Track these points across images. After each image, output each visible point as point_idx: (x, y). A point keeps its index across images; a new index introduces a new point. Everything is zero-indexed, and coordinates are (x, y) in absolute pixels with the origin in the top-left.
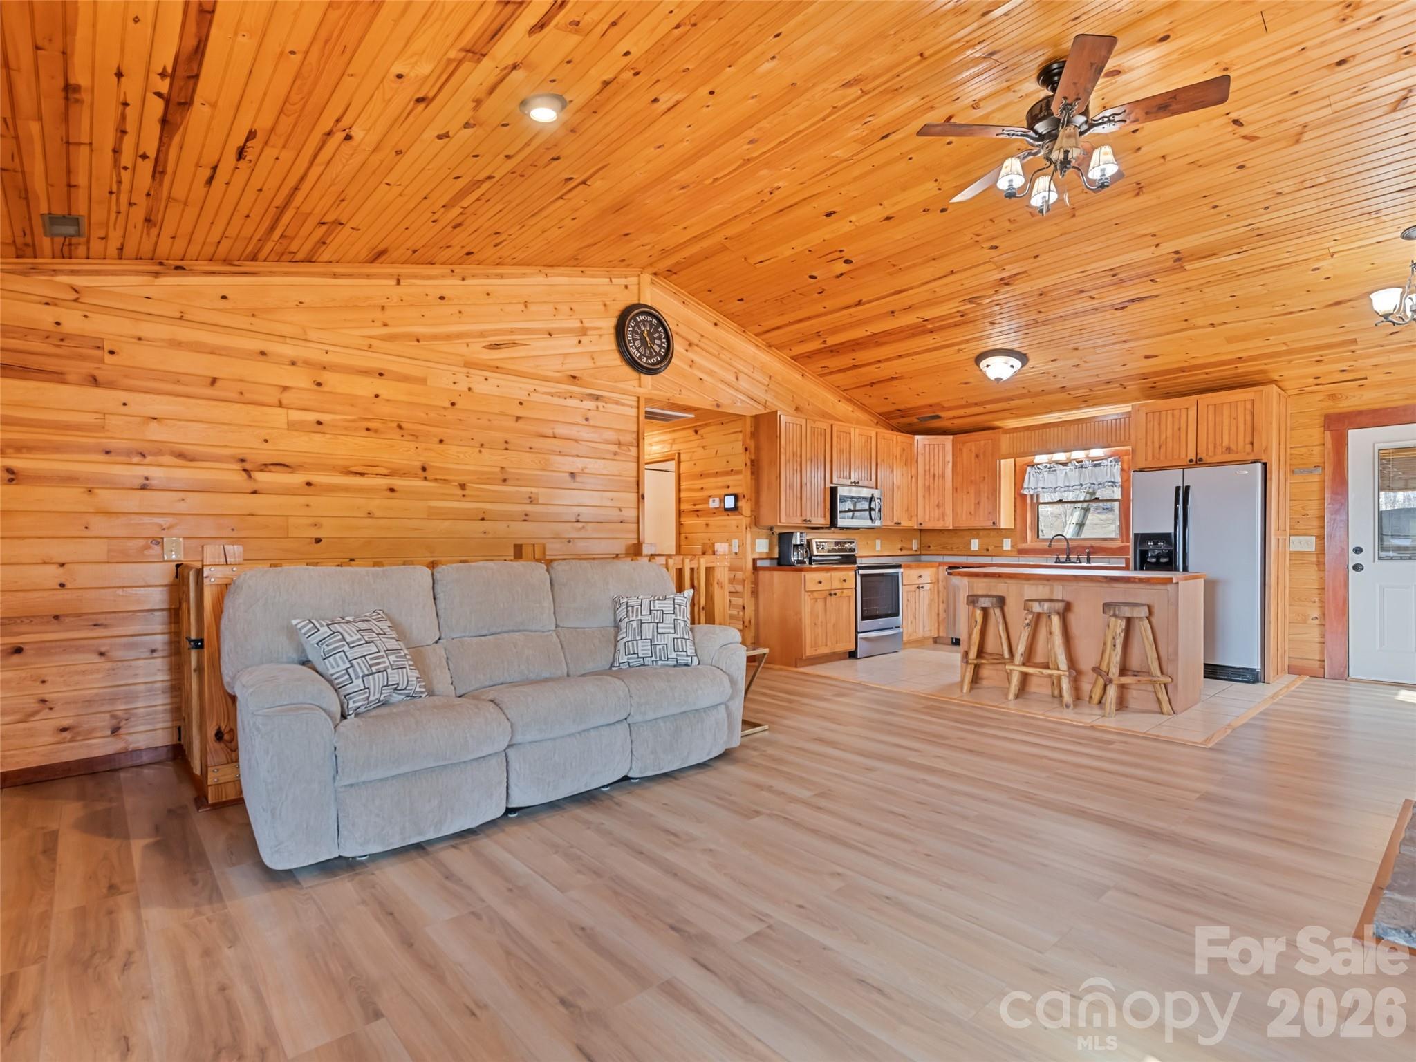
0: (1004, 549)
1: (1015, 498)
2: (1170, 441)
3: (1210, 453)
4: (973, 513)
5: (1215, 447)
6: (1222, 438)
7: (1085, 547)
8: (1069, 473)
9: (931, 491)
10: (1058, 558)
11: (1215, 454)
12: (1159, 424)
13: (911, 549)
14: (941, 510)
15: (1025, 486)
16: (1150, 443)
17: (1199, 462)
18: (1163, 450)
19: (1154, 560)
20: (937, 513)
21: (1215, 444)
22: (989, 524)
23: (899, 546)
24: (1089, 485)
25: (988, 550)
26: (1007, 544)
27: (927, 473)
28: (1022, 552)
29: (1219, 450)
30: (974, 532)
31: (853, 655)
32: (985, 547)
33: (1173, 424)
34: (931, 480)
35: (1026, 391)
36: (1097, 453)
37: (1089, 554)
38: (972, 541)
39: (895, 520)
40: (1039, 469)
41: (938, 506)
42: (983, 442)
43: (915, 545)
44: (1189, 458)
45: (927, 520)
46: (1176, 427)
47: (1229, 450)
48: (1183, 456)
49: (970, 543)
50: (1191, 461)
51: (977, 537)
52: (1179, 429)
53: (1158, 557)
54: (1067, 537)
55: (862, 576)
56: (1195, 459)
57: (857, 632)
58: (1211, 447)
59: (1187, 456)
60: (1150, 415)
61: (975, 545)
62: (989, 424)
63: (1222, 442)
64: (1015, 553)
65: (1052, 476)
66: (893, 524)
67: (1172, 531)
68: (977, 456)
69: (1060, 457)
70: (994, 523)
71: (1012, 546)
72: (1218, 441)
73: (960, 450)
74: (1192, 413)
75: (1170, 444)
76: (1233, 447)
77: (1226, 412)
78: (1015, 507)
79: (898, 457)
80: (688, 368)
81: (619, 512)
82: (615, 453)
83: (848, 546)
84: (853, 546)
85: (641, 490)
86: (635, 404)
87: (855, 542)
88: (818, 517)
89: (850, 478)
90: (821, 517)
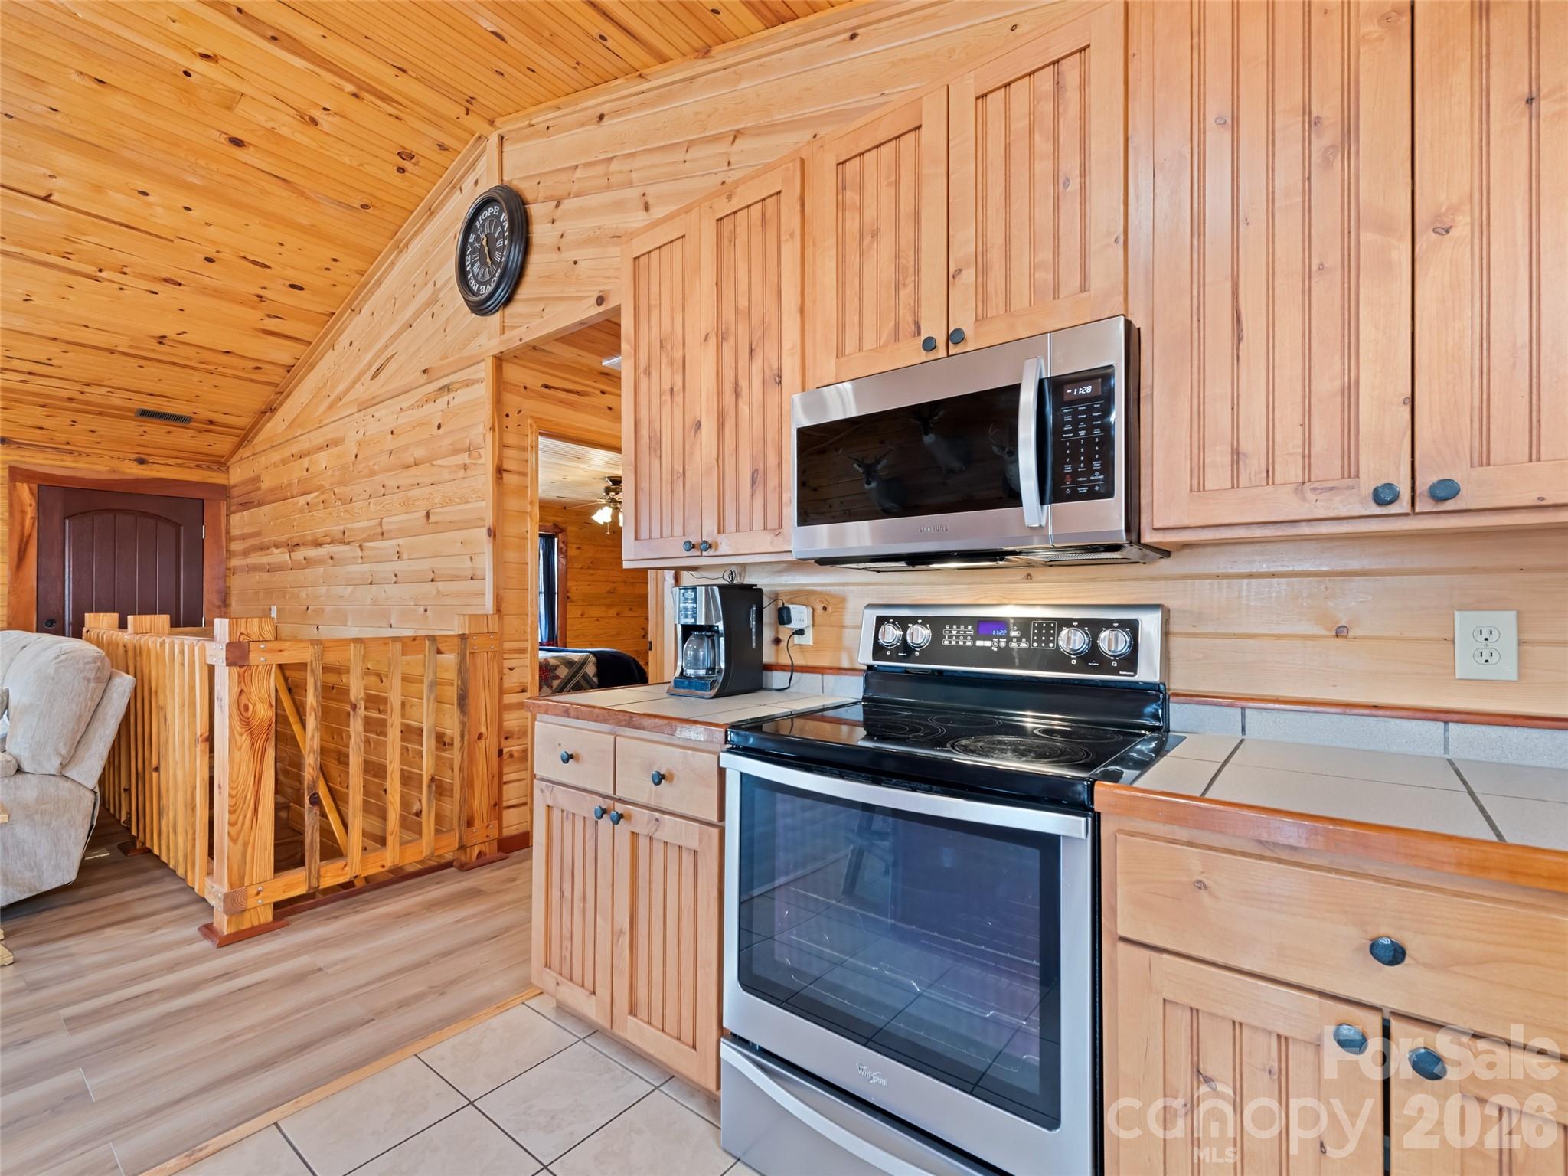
80: (555, 256)
81: (469, 564)
82: (465, 467)
83: (1073, 641)
84: (1112, 642)
85: (489, 521)
86: (482, 375)
87: (1150, 625)
88: (751, 528)
89: (917, 330)
90: (765, 527)
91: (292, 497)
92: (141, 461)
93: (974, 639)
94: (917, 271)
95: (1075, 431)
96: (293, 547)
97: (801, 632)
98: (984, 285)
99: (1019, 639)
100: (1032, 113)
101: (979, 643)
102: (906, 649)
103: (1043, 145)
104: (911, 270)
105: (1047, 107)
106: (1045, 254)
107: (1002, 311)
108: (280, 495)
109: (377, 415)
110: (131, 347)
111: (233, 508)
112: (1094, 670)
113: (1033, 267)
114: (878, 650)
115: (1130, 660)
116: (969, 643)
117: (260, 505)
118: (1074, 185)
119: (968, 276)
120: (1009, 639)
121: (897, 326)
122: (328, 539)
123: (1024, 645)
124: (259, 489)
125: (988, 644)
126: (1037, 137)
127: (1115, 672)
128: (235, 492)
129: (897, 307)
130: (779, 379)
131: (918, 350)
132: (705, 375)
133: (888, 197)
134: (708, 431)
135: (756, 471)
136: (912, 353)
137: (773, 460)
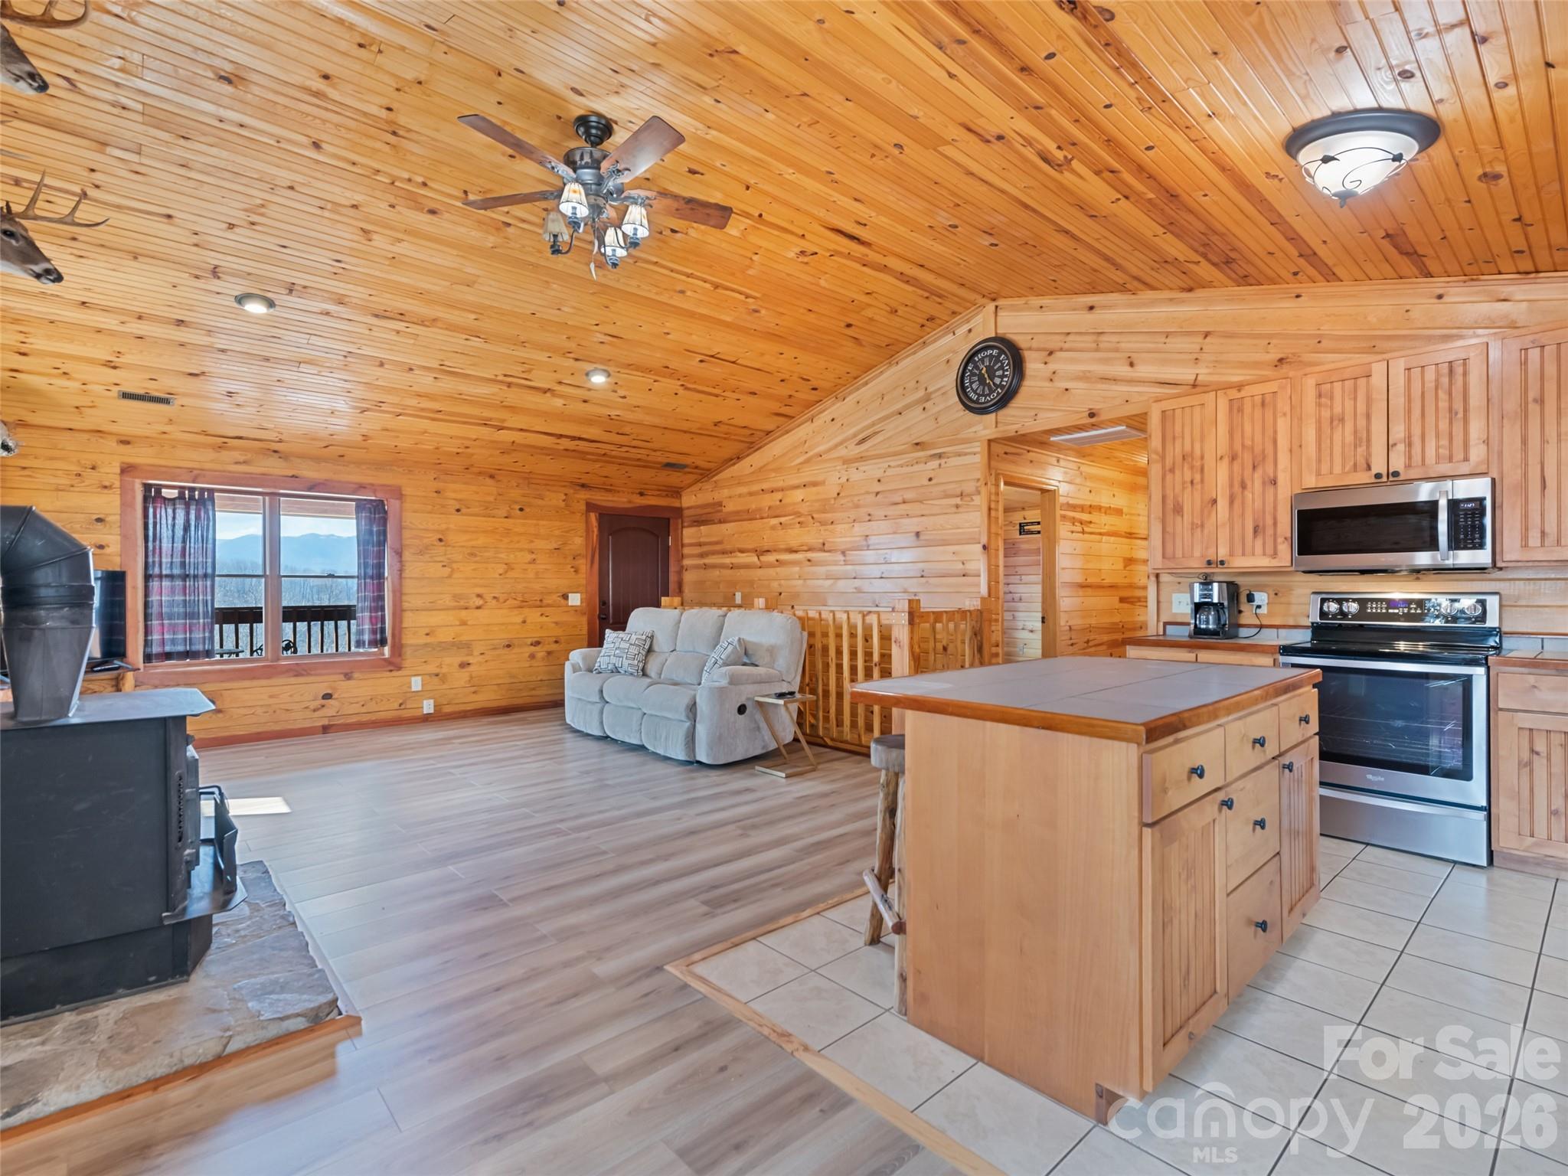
80: (1048, 384)
81: (961, 566)
82: (957, 506)
85: (984, 540)
86: (978, 449)
87: (1494, 602)
88: (1253, 554)
89: (1369, 468)
90: (1264, 554)
91: (762, 518)
92: (641, 494)
93: (1387, 609)
94: (1369, 440)
95: (1466, 521)
96: (760, 552)
97: (1259, 607)
98: (1410, 452)
99: (1416, 609)
100: (1437, 381)
101: (1390, 611)
102: (1343, 615)
103: (1442, 395)
104: (1365, 440)
105: (1445, 380)
106: (1444, 442)
107: (1420, 463)
108: (748, 516)
109: (860, 468)
110: (700, 429)
111: (685, 524)
113: (1438, 448)
114: (1323, 614)
115: (1481, 617)
116: (1384, 611)
117: (720, 522)
118: (1460, 415)
119: (1401, 447)
120: (1410, 609)
121: (1356, 464)
122: (805, 548)
124: (721, 511)
125: (1396, 611)
126: (1440, 392)
127: (1473, 623)
128: (686, 513)
129: (1355, 455)
130: (1274, 482)
131: (1370, 477)
132: (1220, 477)
133: (1349, 404)
134: (1222, 504)
135: (1258, 526)
136: (1366, 478)
137: (1269, 521)
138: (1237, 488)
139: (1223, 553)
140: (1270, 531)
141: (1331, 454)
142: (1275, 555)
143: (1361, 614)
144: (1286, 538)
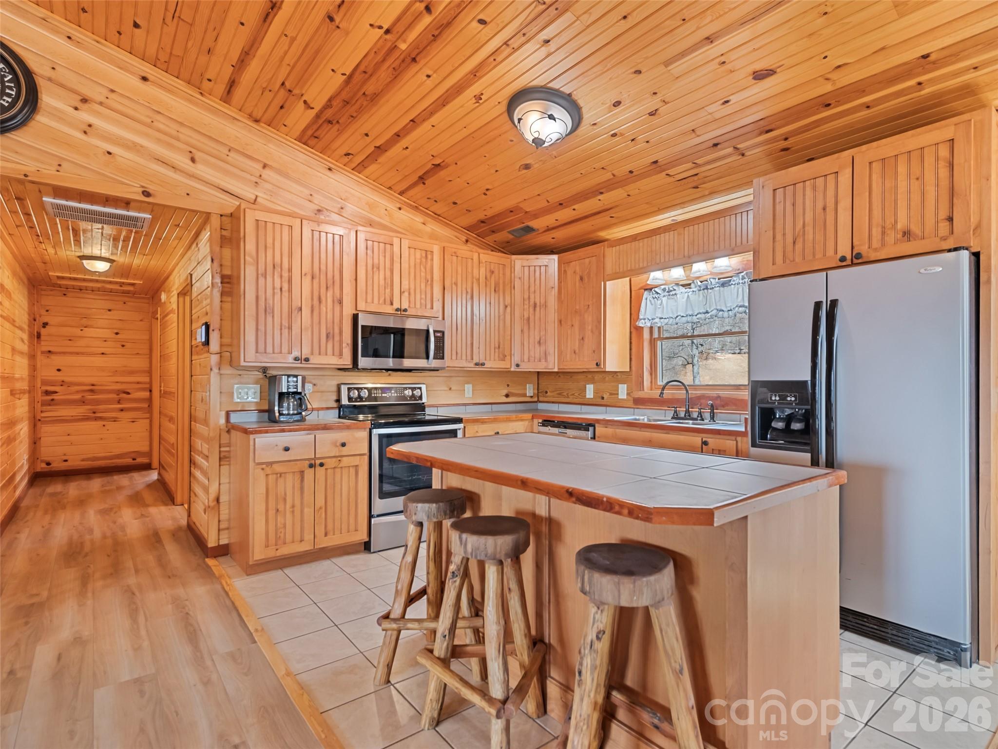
0: (620, 397)
1: (631, 333)
2: (809, 229)
3: (876, 244)
4: (577, 351)
5: (883, 233)
6: (896, 214)
7: (709, 398)
8: (692, 297)
9: (532, 324)
10: (675, 412)
11: (883, 245)
12: (794, 205)
13: (525, 395)
14: (543, 348)
15: (641, 317)
16: (779, 237)
17: (857, 259)
18: (799, 246)
19: (780, 425)
20: (538, 351)
21: (884, 227)
22: (592, 367)
23: (505, 392)
24: (714, 312)
25: (603, 398)
26: (623, 391)
27: (527, 302)
28: (639, 402)
29: (891, 238)
30: (588, 375)
31: (367, 547)
32: (600, 395)
33: (815, 202)
34: (531, 310)
35: (609, 176)
36: (723, 263)
37: (712, 407)
38: (587, 386)
39: (476, 360)
40: (657, 293)
41: (539, 343)
42: (587, 260)
43: (530, 390)
44: (839, 255)
45: (526, 359)
46: (820, 205)
47: (907, 234)
48: (830, 252)
49: (584, 390)
50: (843, 259)
51: (592, 381)
52: (824, 209)
53: (789, 419)
54: (686, 383)
55: (381, 436)
56: (849, 257)
57: (371, 516)
58: (876, 232)
59: (836, 253)
60: (779, 192)
61: (590, 391)
62: (594, 236)
63: (896, 222)
64: (631, 404)
65: (671, 302)
66: (472, 365)
67: (808, 377)
68: (581, 279)
69: (677, 273)
70: (597, 364)
71: (628, 394)
72: (889, 221)
73: (565, 271)
74: (845, 178)
75: (810, 236)
76: (916, 229)
77: (902, 169)
78: (631, 343)
79: (482, 279)
83: (408, 393)
84: (417, 393)
87: (424, 387)
88: (326, 355)
89: (392, 304)
90: (333, 355)
98: (410, 298)
100: (421, 259)
101: (383, 395)
102: (360, 398)
103: (423, 269)
104: (390, 285)
106: (423, 296)
112: (413, 401)
113: (421, 299)
114: (350, 399)
115: (421, 398)
119: (406, 294)
120: (392, 393)
121: (385, 300)
123: (396, 395)
125: (386, 395)
126: (422, 266)
127: (418, 400)
129: (385, 293)
130: (340, 302)
131: (393, 309)
132: (303, 290)
133: (382, 258)
134: (306, 311)
135: (329, 333)
136: (389, 309)
137: (337, 331)
138: (316, 302)
139: (306, 352)
140: (337, 338)
141: (373, 290)
142: (341, 354)
143: (369, 398)
144: (348, 344)
